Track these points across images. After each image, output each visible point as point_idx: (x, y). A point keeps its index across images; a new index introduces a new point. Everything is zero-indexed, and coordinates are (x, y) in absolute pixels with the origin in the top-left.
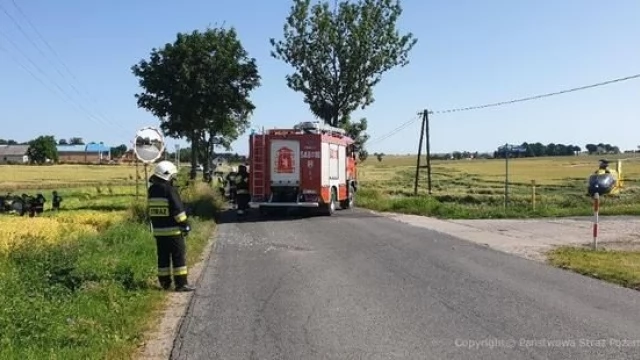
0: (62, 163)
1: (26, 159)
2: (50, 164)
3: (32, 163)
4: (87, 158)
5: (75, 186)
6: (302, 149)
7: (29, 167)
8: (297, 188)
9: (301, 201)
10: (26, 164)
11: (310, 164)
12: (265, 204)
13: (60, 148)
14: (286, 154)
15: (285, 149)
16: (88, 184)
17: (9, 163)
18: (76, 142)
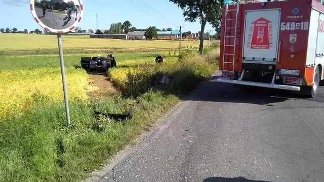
0: (159, 39)
1: (144, 37)
2: (154, 40)
3: (146, 39)
4: (170, 37)
5: (160, 50)
6: (284, 19)
7: (145, 41)
8: (274, 66)
9: (277, 82)
10: (144, 39)
11: (293, 38)
12: (235, 82)
13: (158, 33)
14: (263, 27)
15: (262, 19)
16: (166, 50)
17: (137, 39)
18: (169, 30)
